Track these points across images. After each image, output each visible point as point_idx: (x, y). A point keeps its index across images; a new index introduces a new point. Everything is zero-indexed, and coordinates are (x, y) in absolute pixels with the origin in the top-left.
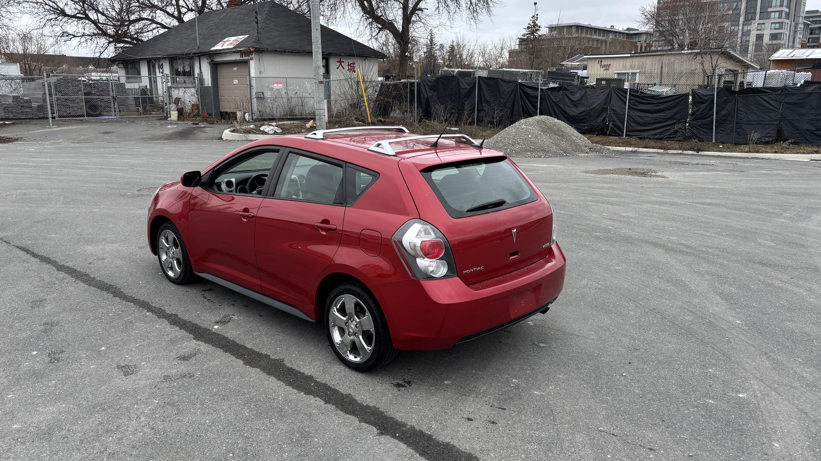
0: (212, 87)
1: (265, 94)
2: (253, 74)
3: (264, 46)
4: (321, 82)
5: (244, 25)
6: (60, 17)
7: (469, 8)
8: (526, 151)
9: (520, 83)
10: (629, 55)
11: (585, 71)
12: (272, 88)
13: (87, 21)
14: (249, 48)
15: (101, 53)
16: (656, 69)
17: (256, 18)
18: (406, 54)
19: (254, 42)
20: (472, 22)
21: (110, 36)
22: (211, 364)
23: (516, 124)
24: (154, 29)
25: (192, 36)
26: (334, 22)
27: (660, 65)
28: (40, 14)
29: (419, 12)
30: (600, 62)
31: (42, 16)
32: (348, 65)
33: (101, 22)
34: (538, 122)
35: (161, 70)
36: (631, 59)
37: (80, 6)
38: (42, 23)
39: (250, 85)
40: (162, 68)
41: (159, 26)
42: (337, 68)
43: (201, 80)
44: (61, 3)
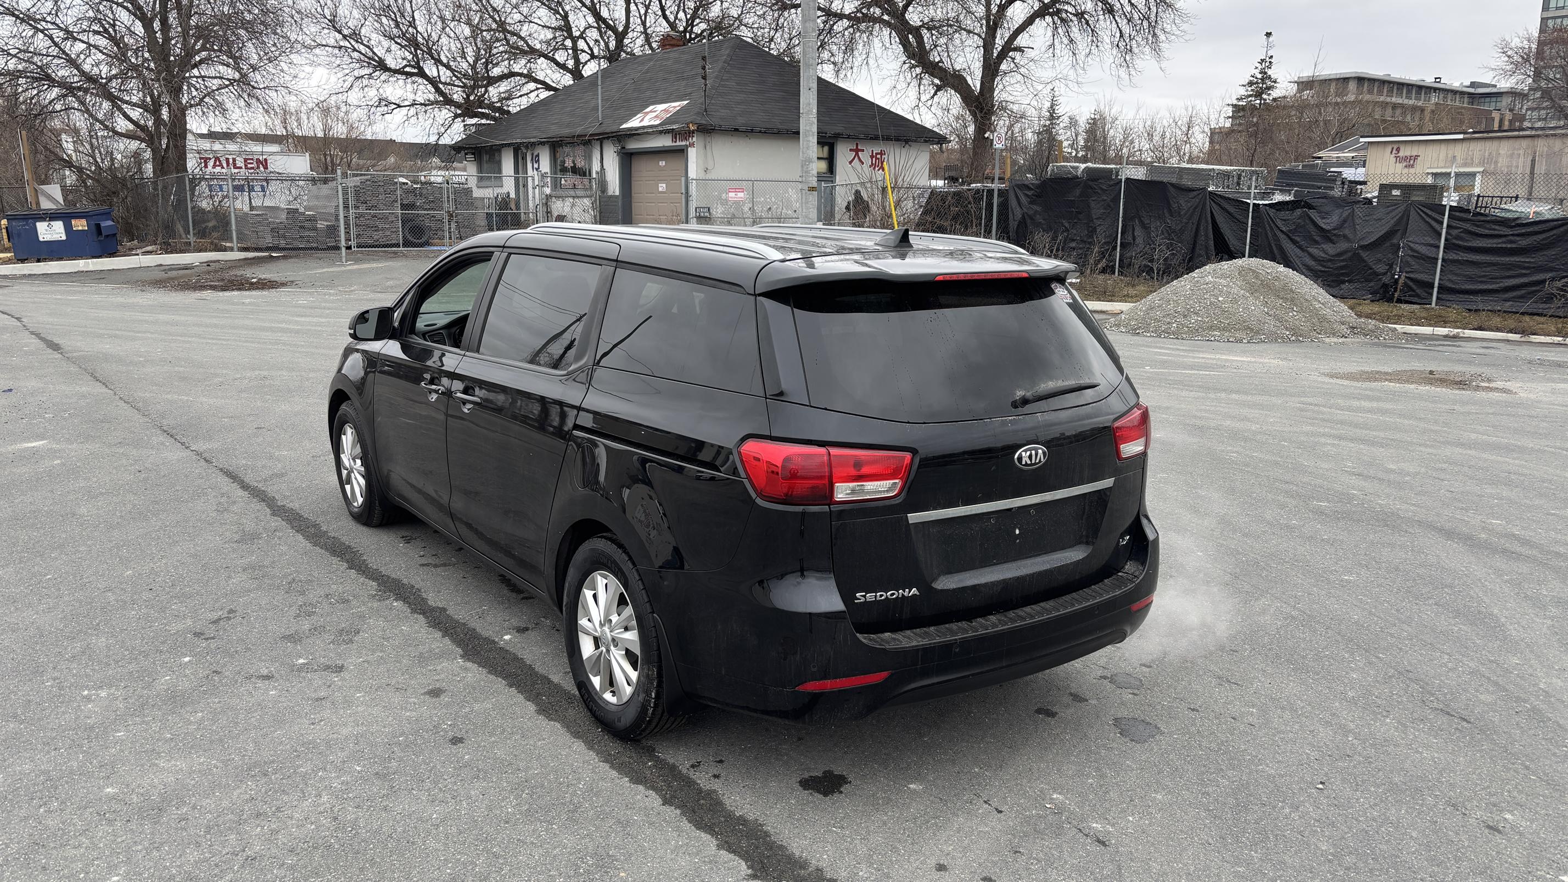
0: (620, 198)
1: (713, 212)
2: (692, 173)
3: (714, 121)
4: (812, 189)
5: (684, 83)
6: (377, 73)
7: (1118, 46)
8: (1211, 328)
9: (1210, 193)
10: (1461, 136)
11: (1361, 170)
12: (727, 200)
13: (420, 80)
14: (688, 124)
15: (440, 135)
16: (1522, 165)
17: (704, 68)
18: (986, 135)
19: (698, 113)
20: (1123, 72)
21: (457, 105)
22: (477, 707)
23: (1196, 273)
24: (532, 91)
25: (592, 104)
26: (849, 74)
27: (1530, 158)
28: (344, 67)
29: (1017, 55)
30: (1394, 151)
31: (347, 71)
32: (872, 157)
33: (443, 80)
34: (1242, 271)
35: (536, 166)
36: (1465, 145)
37: (411, 53)
38: (347, 83)
39: (687, 193)
40: (538, 161)
41: (539, 86)
42: (850, 163)
43: (603, 185)
44: (380, 48)
